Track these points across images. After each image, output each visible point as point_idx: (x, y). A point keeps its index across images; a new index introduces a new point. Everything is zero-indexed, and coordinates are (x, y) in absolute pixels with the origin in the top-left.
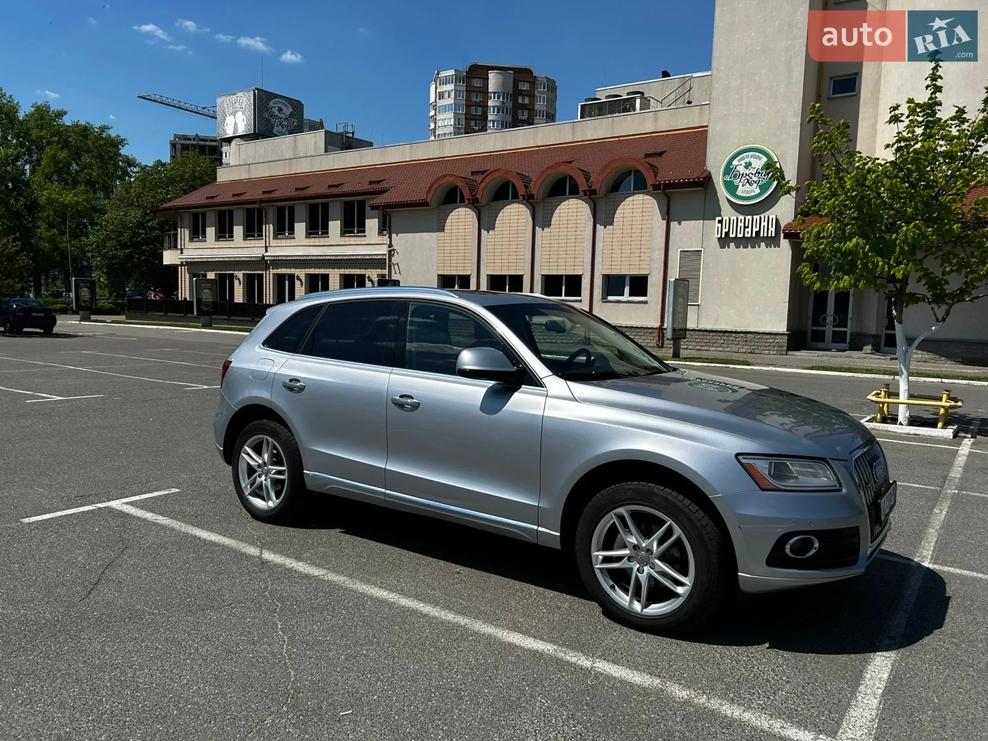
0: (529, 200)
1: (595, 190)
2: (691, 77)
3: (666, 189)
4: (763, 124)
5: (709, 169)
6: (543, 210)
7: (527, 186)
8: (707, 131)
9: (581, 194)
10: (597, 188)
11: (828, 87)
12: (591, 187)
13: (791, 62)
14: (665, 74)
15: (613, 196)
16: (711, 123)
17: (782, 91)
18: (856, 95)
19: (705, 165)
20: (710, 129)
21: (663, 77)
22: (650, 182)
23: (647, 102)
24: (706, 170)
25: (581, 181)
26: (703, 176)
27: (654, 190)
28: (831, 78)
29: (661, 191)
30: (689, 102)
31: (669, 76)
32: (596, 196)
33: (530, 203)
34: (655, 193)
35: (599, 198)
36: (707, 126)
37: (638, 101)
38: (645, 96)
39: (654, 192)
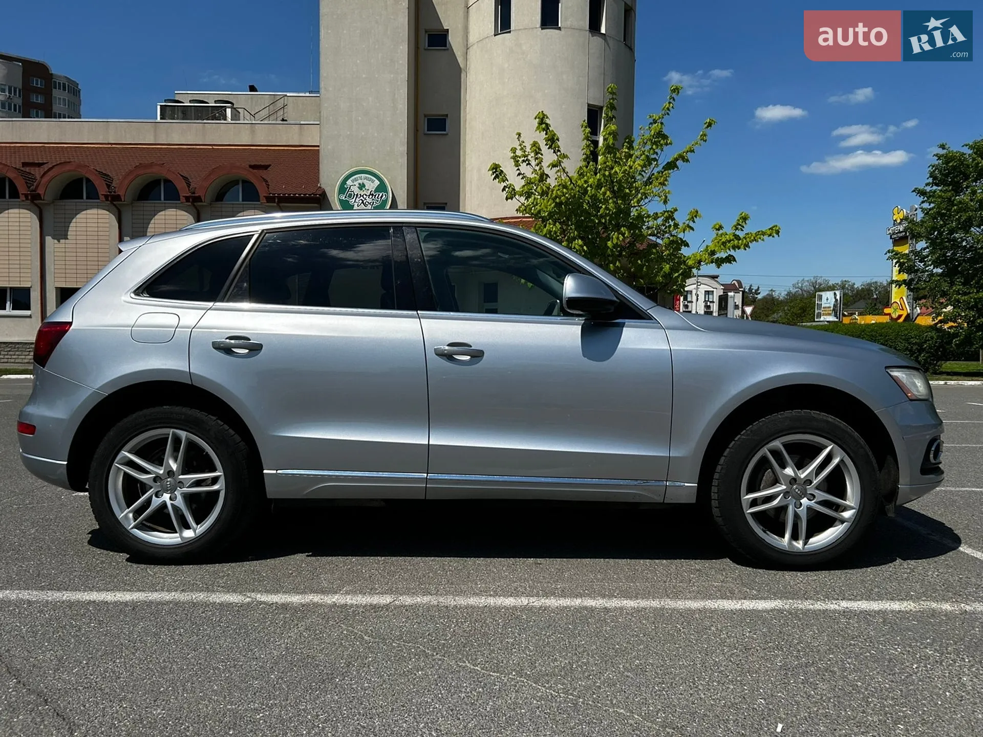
0: (113, 202)
1: (200, 196)
2: (286, 95)
3: (281, 203)
4: (373, 148)
5: (323, 186)
6: (132, 215)
7: (110, 185)
8: (318, 150)
9: (183, 199)
10: (201, 195)
11: (424, 125)
12: (194, 193)
13: (395, 94)
14: (252, 89)
15: (219, 206)
16: (322, 143)
17: (388, 119)
18: (447, 134)
19: (318, 181)
20: (321, 149)
21: (251, 91)
22: (262, 194)
23: (237, 113)
24: (320, 187)
25: (180, 185)
26: (320, 193)
27: (267, 202)
28: (425, 116)
29: (275, 204)
30: (283, 120)
31: (257, 91)
32: (199, 204)
33: (114, 205)
34: (267, 206)
35: (203, 205)
36: (318, 146)
37: (229, 111)
38: (235, 107)
39: (268, 204)
